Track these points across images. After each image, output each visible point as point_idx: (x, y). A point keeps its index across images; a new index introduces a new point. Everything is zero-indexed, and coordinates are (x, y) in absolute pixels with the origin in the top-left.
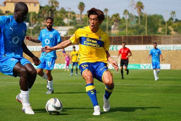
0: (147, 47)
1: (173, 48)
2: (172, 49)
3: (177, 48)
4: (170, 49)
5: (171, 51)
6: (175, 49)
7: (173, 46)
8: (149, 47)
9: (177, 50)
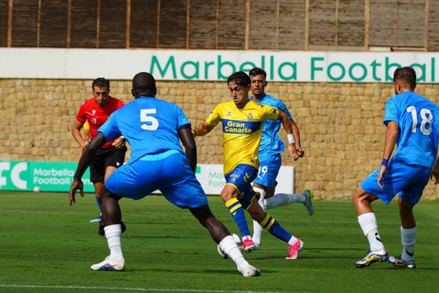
0: (155, 60)
1: (313, 69)
2: (304, 75)
3: (336, 72)
4: (294, 76)
5: (298, 90)
6: (321, 77)
7: (313, 60)
8: (172, 60)
9: (336, 83)
